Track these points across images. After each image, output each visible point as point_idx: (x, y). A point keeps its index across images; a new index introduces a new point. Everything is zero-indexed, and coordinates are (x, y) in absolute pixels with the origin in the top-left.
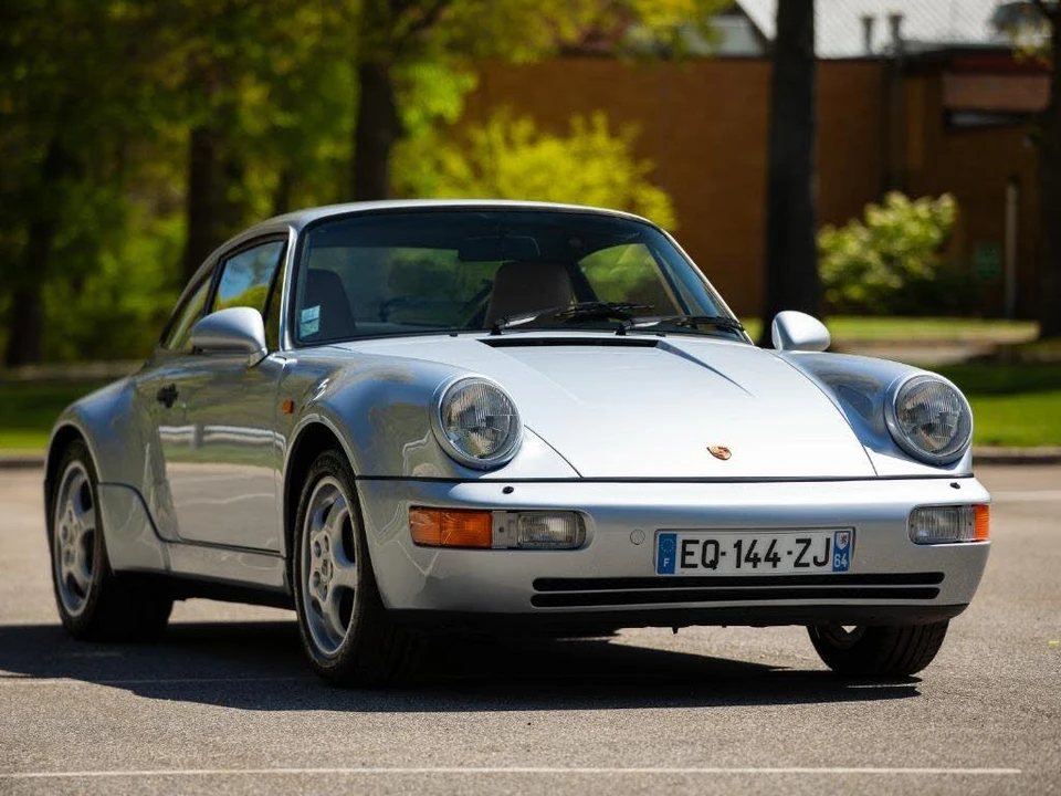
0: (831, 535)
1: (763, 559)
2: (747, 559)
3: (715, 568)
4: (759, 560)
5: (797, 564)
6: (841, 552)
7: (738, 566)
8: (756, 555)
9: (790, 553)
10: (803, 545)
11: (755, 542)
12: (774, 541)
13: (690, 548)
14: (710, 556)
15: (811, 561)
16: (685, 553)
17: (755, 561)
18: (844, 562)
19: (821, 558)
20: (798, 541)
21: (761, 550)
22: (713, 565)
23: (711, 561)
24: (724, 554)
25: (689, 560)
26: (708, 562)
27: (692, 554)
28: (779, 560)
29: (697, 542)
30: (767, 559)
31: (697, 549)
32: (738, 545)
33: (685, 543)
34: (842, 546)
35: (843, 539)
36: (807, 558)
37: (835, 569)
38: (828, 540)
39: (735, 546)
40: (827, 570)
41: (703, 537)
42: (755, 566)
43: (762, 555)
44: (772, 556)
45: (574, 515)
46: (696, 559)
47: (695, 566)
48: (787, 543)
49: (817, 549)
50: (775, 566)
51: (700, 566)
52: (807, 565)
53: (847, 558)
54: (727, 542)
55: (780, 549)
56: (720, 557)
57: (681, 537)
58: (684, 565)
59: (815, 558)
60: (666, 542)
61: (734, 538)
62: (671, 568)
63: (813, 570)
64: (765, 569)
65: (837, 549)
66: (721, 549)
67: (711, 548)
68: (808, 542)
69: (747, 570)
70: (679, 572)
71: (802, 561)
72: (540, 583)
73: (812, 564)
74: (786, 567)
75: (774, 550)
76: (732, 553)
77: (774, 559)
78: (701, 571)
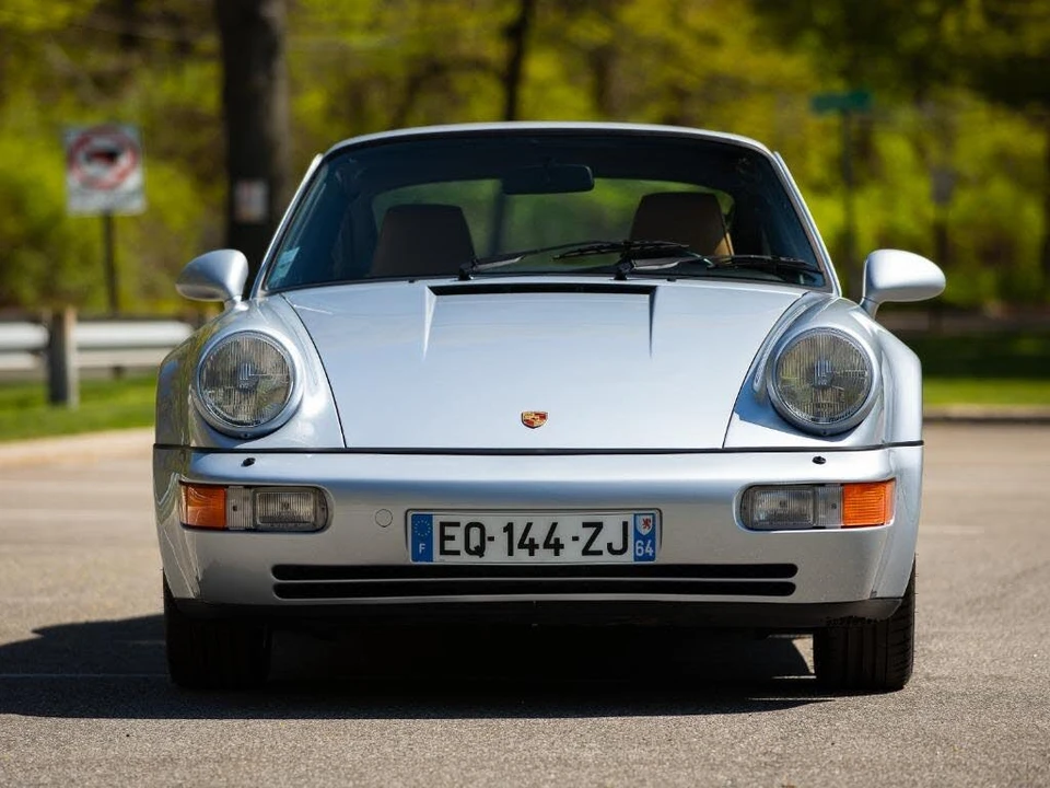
0: (629, 518)
1: (541, 546)
2: (521, 545)
3: (482, 555)
4: (537, 547)
5: (586, 552)
6: (645, 539)
7: (511, 553)
8: (532, 540)
9: (575, 539)
10: (592, 530)
11: (529, 526)
12: (554, 526)
13: (449, 531)
14: (475, 541)
15: (604, 548)
16: (444, 538)
17: (532, 547)
18: (650, 552)
19: (618, 546)
20: (586, 525)
21: (538, 534)
22: (480, 551)
23: (477, 548)
24: (491, 539)
25: (449, 545)
26: (472, 548)
27: (452, 538)
28: (562, 546)
29: (457, 524)
30: (547, 545)
31: (459, 533)
32: (509, 528)
33: (443, 525)
34: (645, 531)
35: (646, 523)
36: (599, 544)
37: (636, 558)
38: (625, 525)
39: (505, 529)
40: (627, 559)
41: (465, 520)
42: (532, 554)
43: (540, 541)
44: (552, 542)
45: (316, 491)
46: (457, 544)
47: (457, 553)
48: (570, 527)
49: (611, 533)
50: (557, 554)
51: (463, 552)
52: (600, 553)
53: (653, 546)
54: (494, 525)
55: (563, 534)
56: (487, 543)
57: (437, 520)
58: (443, 552)
59: (610, 545)
60: (420, 525)
61: (504, 520)
62: (428, 554)
63: (607, 559)
64: (544, 557)
65: (638, 536)
66: (488, 534)
67: (475, 533)
68: (599, 526)
69: (522, 557)
70: (438, 559)
71: (592, 548)
72: (279, 570)
73: (606, 552)
74: (572, 555)
75: (555, 535)
76: (502, 538)
77: (557, 547)
78: (465, 559)
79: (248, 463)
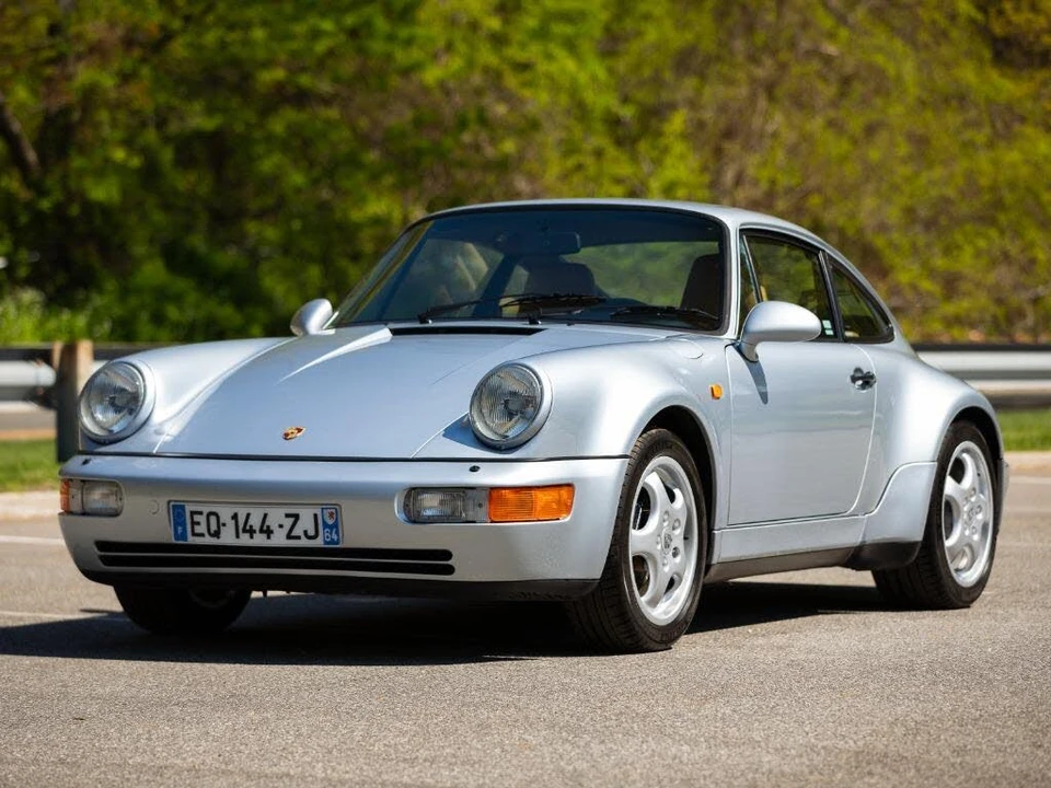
0: (319, 512)
1: (258, 531)
2: (244, 531)
3: (218, 538)
4: (255, 532)
5: (289, 537)
6: (331, 527)
7: (238, 536)
8: (251, 526)
9: (281, 526)
10: (292, 520)
11: (248, 515)
12: (265, 516)
13: (197, 518)
14: (214, 527)
15: (302, 534)
16: (194, 523)
17: (251, 532)
18: (335, 537)
19: (311, 532)
20: (287, 516)
21: (255, 522)
22: (217, 534)
23: (215, 531)
24: (224, 525)
25: (198, 529)
26: (212, 532)
27: (198, 523)
28: (272, 532)
29: (201, 513)
30: (261, 531)
31: (202, 519)
32: (235, 517)
33: (192, 513)
34: (330, 522)
35: (331, 515)
36: (298, 531)
37: (326, 543)
38: (316, 516)
39: (233, 518)
40: (319, 543)
41: (206, 509)
42: (251, 537)
43: (257, 527)
44: (265, 528)
45: (118, 484)
46: (203, 528)
47: (202, 535)
48: (277, 517)
49: (305, 523)
50: (269, 538)
51: (206, 534)
52: (298, 538)
53: (337, 533)
54: (225, 514)
55: (272, 522)
56: (222, 528)
57: (189, 508)
58: (194, 534)
59: (305, 532)
60: (177, 512)
61: (231, 510)
62: (184, 536)
63: (304, 543)
64: (260, 540)
65: (325, 525)
66: (222, 521)
67: (213, 520)
68: (296, 517)
69: (245, 540)
70: (192, 540)
71: (293, 534)
72: (100, 545)
73: (303, 536)
74: (279, 539)
75: (267, 523)
76: (231, 524)
77: (268, 532)
78: (208, 540)
79: (86, 462)
